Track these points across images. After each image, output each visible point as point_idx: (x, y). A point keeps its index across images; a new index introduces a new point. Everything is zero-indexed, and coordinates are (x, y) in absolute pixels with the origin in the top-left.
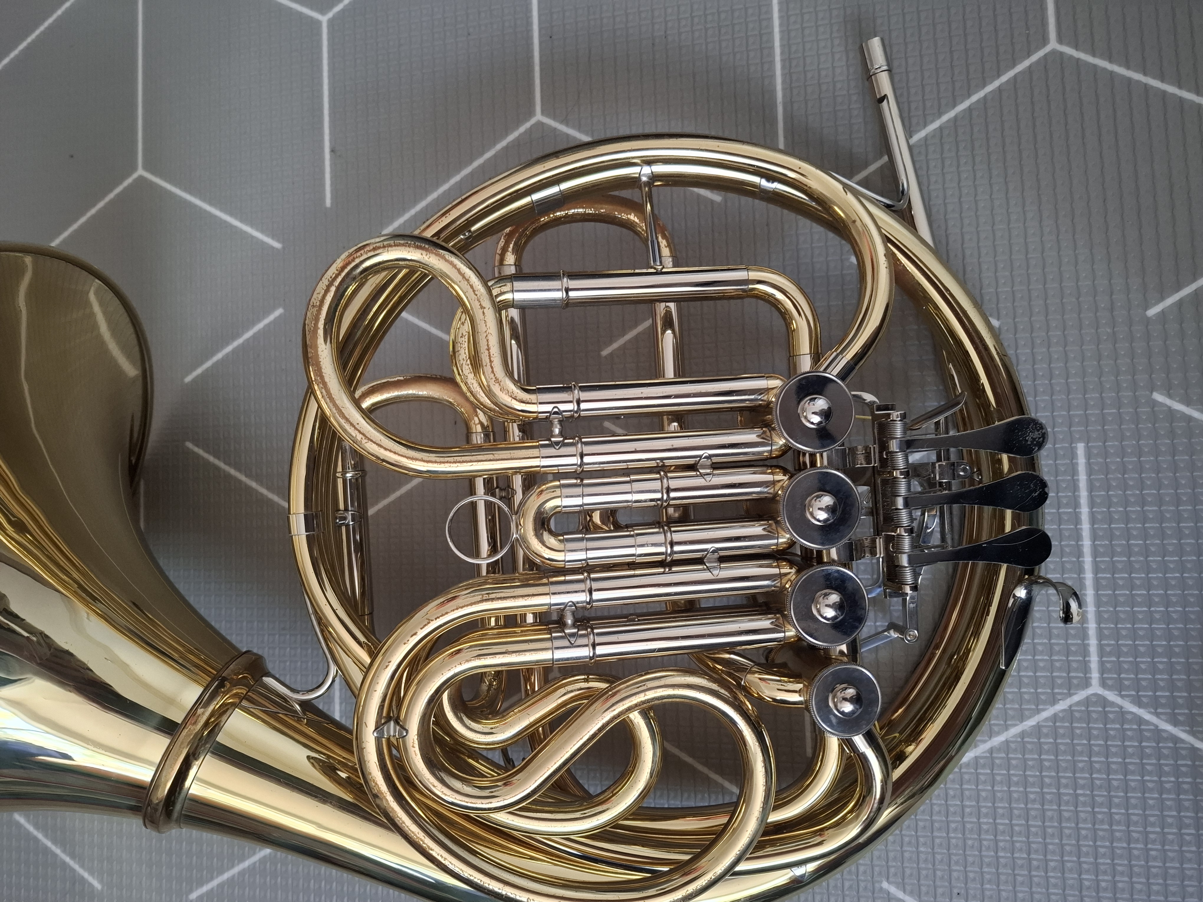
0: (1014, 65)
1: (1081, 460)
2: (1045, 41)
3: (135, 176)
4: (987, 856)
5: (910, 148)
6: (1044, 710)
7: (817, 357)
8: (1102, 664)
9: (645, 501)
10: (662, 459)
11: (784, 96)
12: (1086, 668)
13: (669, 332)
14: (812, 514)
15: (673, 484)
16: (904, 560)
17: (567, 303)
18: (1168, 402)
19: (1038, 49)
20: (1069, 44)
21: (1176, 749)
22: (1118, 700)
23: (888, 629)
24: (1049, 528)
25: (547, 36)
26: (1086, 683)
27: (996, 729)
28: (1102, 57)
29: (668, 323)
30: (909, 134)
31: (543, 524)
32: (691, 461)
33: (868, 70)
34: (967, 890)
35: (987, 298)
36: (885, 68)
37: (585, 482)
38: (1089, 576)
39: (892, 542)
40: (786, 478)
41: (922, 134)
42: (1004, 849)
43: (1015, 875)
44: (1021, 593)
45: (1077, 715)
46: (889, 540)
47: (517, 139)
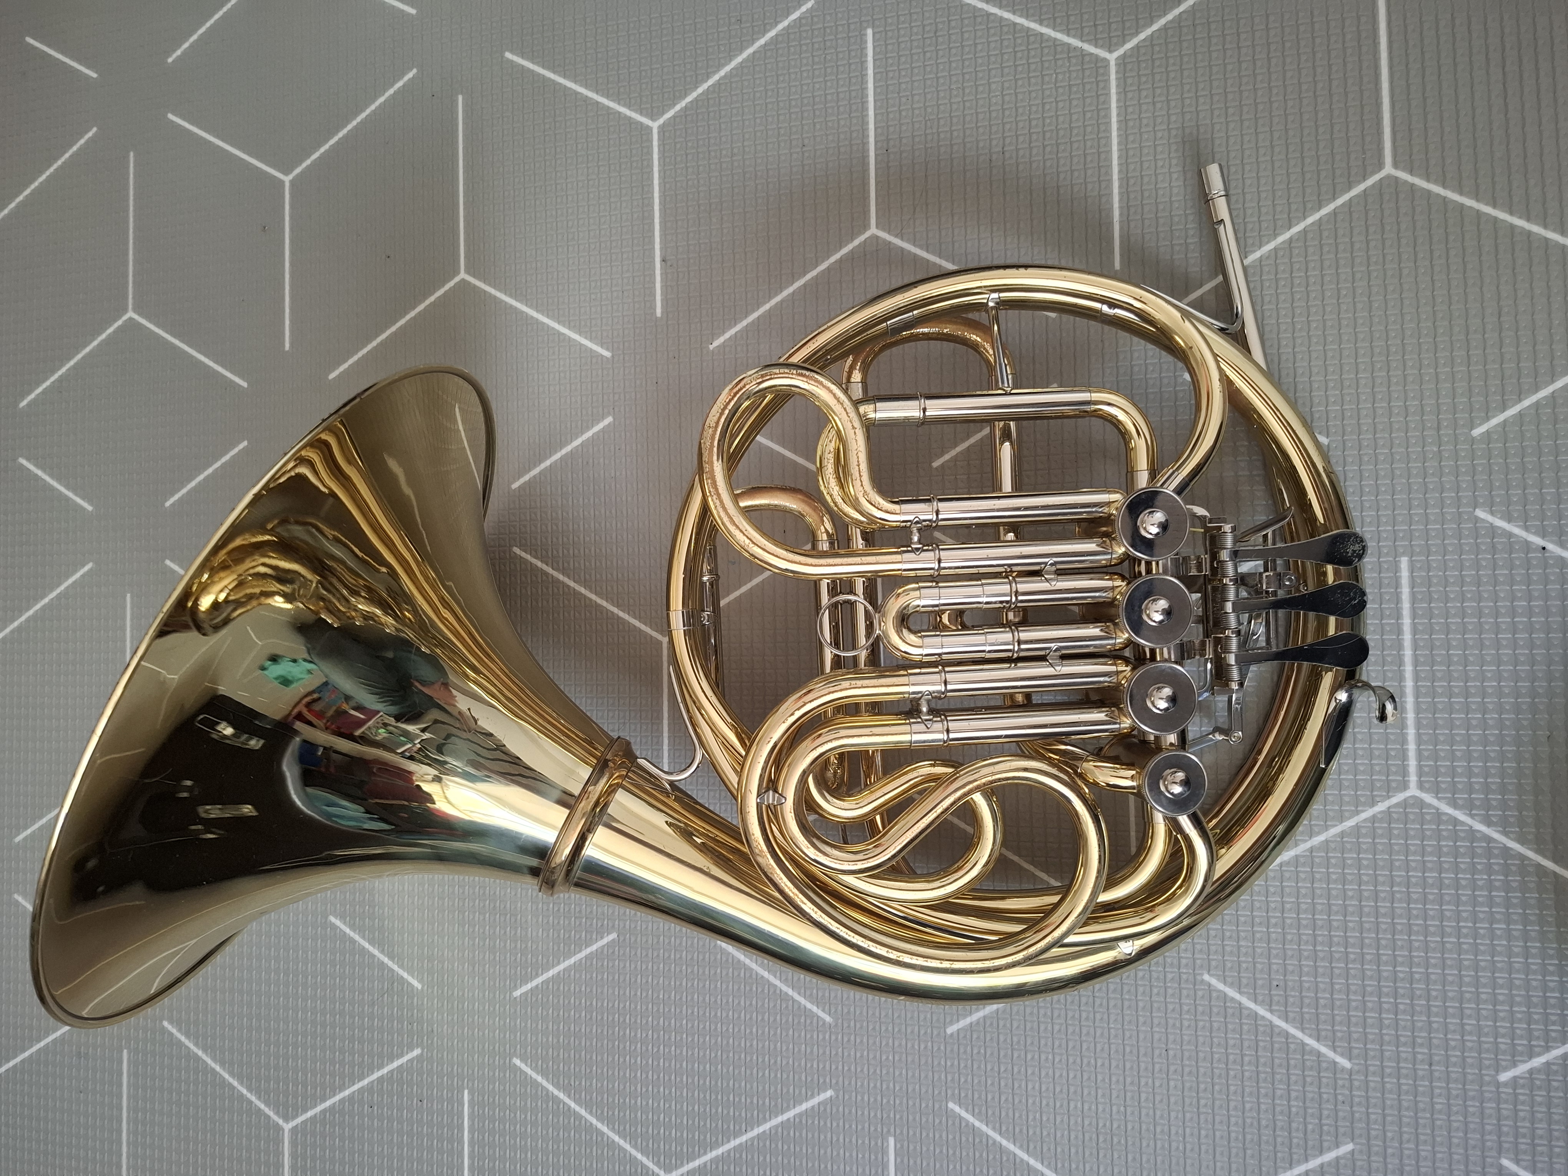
0: (1350, 188)
1: (1405, 574)
2: (1380, 166)
3: (457, 279)
4: (1305, 950)
5: (1245, 269)
6: (1363, 811)
7: (1153, 474)
8: (1420, 767)
9: (995, 603)
10: (1010, 565)
11: (1121, 215)
12: (1405, 773)
13: (1007, 444)
14: (1148, 616)
15: (1022, 587)
16: (1232, 659)
17: (925, 422)
18: (1489, 518)
19: (1373, 173)
20: (1404, 170)
21: (1489, 849)
22: (1435, 802)
23: (1213, 732)
24: (1371, 638)
25: (884, 151)
26: (1405, 786)
27: (1316, 829)
28: (1436, 182)
29: (1006, 435)
30: (1243, 255)
31: (903, 620)
32: (1037, 568)
33: (1206, 195)
34: (1285, 981)
35: (1317, 415)
36: (1223, 193)
37: (941, 585)
38: (1409, 684)
39: (1221, 645)
40: (1124, 584)
41: (1257, 255)
42: (1322, 944)
43: (1332, 968)
44: (1342, 696)
45: (1395, 816)
46: (1218, 641)
47: (852, 251)
